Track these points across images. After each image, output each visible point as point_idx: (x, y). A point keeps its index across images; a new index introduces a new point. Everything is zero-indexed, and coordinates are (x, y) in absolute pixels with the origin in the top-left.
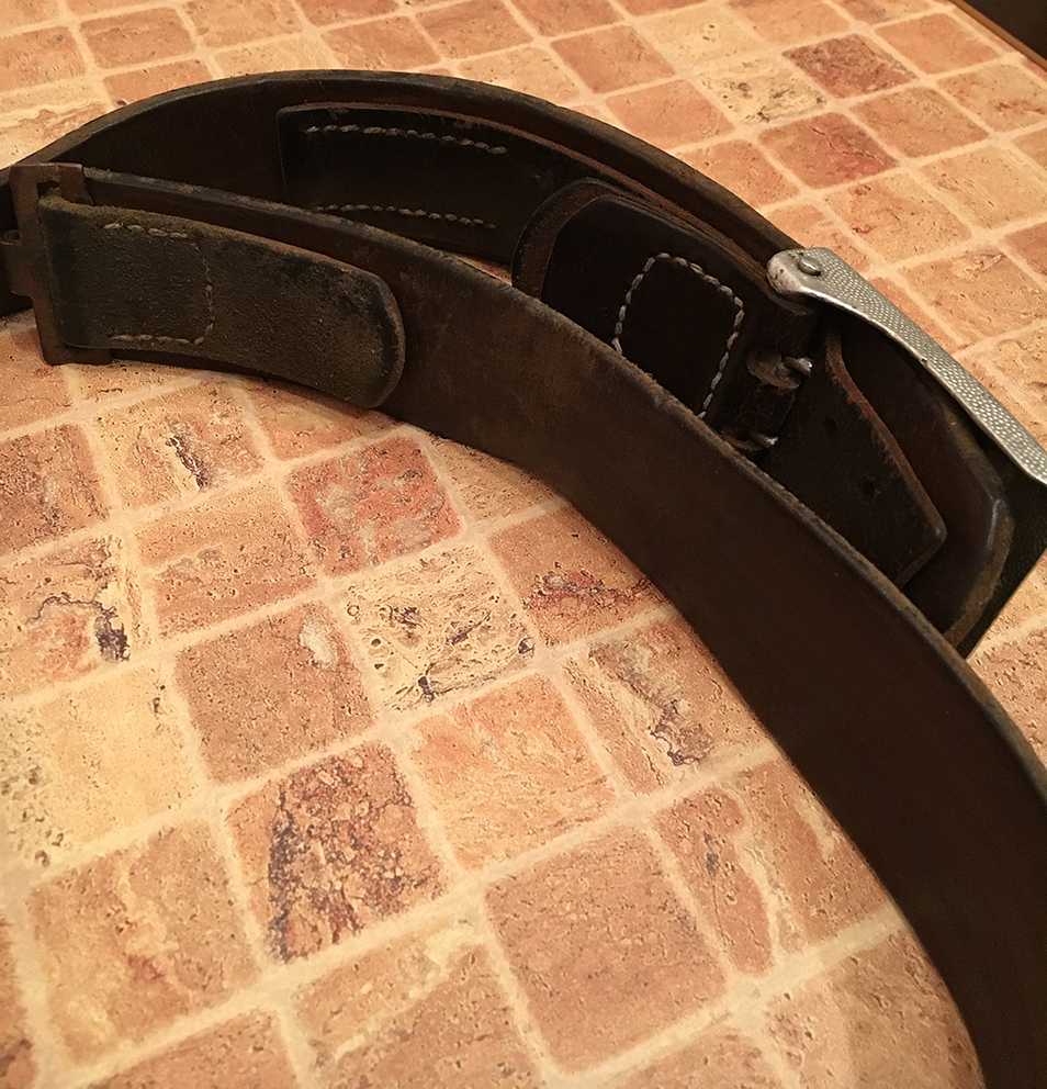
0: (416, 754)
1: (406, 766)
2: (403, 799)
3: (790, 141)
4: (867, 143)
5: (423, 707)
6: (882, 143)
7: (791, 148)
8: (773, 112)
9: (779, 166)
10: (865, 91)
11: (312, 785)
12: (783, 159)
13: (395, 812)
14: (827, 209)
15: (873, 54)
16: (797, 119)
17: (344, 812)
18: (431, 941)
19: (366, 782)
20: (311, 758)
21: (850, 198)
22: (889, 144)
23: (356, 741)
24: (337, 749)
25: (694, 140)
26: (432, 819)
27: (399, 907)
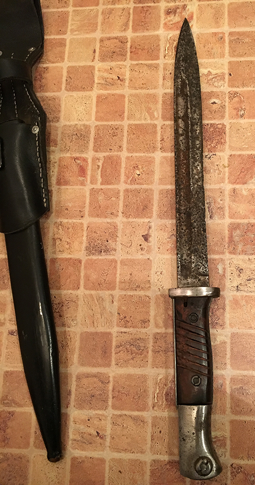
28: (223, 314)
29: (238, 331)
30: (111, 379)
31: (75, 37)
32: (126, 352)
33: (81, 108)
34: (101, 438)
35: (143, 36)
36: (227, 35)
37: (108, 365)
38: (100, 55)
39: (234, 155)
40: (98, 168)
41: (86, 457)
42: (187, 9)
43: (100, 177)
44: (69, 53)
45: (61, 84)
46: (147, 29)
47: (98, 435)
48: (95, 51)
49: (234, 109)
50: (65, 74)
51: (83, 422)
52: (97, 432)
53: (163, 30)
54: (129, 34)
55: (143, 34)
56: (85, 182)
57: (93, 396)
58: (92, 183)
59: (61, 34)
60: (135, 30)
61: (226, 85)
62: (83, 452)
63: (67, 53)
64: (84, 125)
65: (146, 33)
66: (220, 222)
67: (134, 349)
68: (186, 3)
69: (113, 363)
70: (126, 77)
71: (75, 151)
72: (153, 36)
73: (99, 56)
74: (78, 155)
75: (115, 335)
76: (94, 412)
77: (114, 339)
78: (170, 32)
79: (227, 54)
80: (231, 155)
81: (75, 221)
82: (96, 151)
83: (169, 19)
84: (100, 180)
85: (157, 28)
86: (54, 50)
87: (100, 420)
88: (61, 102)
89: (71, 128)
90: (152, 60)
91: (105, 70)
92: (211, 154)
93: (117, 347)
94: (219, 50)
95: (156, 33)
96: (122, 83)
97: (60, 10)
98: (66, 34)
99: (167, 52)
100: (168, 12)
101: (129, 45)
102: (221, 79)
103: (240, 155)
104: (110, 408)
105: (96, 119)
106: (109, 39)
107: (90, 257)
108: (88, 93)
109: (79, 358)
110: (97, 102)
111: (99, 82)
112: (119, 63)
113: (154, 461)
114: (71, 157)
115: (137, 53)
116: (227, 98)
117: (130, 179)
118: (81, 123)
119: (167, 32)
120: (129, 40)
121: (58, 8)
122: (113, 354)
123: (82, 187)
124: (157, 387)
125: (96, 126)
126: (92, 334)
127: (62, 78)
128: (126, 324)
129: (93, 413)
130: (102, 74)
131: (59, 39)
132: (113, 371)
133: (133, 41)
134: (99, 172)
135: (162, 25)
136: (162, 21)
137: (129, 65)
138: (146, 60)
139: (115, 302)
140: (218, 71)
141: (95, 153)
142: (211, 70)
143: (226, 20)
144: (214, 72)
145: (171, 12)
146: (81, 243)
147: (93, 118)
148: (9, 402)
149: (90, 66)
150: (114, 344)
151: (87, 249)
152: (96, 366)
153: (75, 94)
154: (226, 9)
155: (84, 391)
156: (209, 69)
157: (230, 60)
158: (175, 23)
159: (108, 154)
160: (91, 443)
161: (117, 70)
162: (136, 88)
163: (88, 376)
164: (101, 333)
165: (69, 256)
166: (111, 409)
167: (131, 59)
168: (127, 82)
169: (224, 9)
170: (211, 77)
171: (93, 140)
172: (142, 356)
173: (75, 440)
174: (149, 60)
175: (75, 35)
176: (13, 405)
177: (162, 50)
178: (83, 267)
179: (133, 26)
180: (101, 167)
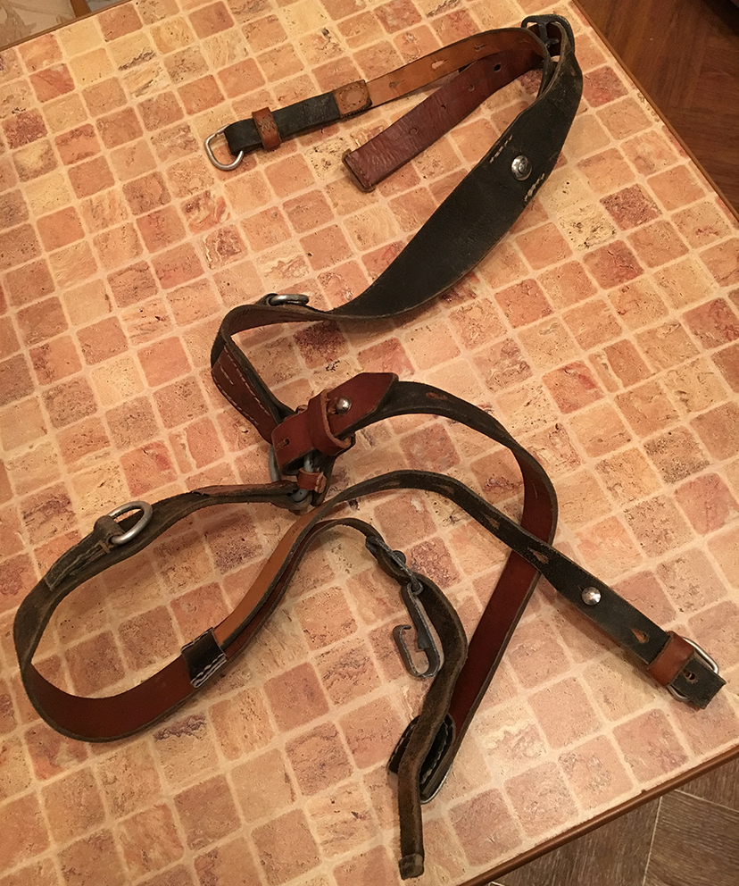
0: (451, 541)
1: (447, 544)
2: (447, 555)
3: (596, 260)
4: (632, 259)
5: (451, 526)
6: (638, 259)
7: (597, 265)
8: (591, 242)
9: (590, 276)
10: (636, 225)
11: (420, 550)
12: (593, 272)
13: (445, 558)
14: (608, 302)
15: (644, 198)
16: (601, 245)
17: (430, 558)
18: (458, 595)
19: (435, 549)
20: (419, 542)
21: (619, 294)
22: (642, 259)
23: (432, 536)
24: (426, 539)
25: (554, 262)
26: (456, 561)
27: (448, 586)
28: (449, 562)
29: (480, 575)
30: (338, 728)
31: (68, 290)
32: (341, 679)
33: (123, 379)
34: (363, 818)
35: (168, 251)
36: (281, 208)
37: (325, 710)
38: (118, 299)
39: (364, 351)
40: (184, 448)
41: (354, 858)
42: (212, 196)
43: (192, 459)
44: (70, 314)
45: (78, 359)
46: (169, 242)
47: (357, 817)
48: (107, 297)
49: (336, 294)
50: (77, 343)
51: (326, 809)
52: (354, 813)
53: (192, 234)
54: (147, 256)
55: (166, 249)
56: (174, 474)
57: (324, 765)
58: (183, 471)
59: (46, 294)
60: (152, 249)
61: (310, 269)
62: (347, 853)
63: (66, 314)
64: (137, 399)
65: (171, 247)
66: (386, 444)
67: (351, 669)
68: (207, 189)
69: (330, 703)
70: (168, 314)
71: (139, 439)
72: (181, 247)
73: (117, 301)
74: (146, 443)
75: (314, 664)
76: (336, 788)
77: (316, 670)
78: (203, 233)
79: (293, 232)
80: (360, 353)
81: (183, 534)
82: (171, 426)
83: (193, 217)
84: (193, 462)
85: (182, 235)
86: (46, 317)
87: (350, 793)
88: (89, 383)
89: (119, 412)
90: (194, 277)
91: (134, 315)
92: (333, 363)
93: (326, 677)
94: (281, 231)
95: (184, 241)
96: (165, 322)
97: (30, 262)
98: (54, 290)
99: (210, 260)
100: (188, 209)
101: (152, 270)
102: (300, 265)
103: (371, 349)
104: (356, 769)
105: (151, 384)
106: (120, 273)
107: (227, 574)
108: (123, 355)
109: (277, 721)
110: (141, 362)
111: (133, 334)
112: (149, 299)
113: (452, 810)
114: (138, 450)
115: (170, 277)
116: (320, 286)
117: (237, 442)
118: (130, 398)
119: (199, 235)
120: (150, 264)
121: (25, 261)
122: (325, 692)
123: (172, 483)
124: (409, 705)
125: (155, 394)
126: (280, 678)
127: (75, 350)
128: (322, 641)
129: (333, 789)
130: (131, 322)
131: (45, 301)
132: (336, 716)
133: (156, 263)
134: (187, 451)
135: (187, 229)
136: (186, 225)
137: (165, 296)
138: (186, 280)
139: (293, 619)
140: (292, 257)
141: (171, 430)
142: (281, 259)
143: (272, 191)
144: (286, 260)
145: (191, 208)
146: (206, 560)
147: (146, 384)
148: (202, 839)
149: (110, 319)
150: (319, 676)
151: (218, 564)
152: (307, 721)
153: (103, 364)
154: (265, 177)
155: (308, 764)
156: (278, 260)
157: (301, 237)
158: (204, 220)
159: (188, 423)
160: (351, 834)
161: (151, 309)
162: (189, 322)
163: (302, 740)
164: (293, 670)
165: (197, 586)
166: (358, 770)
167: (165, 287)
168: (173, 318)
169: (262, 178)
170: (285, 268)
171: (159, 414)
172: (367, 673)
173: (327, 842)
174: (189, 279)
175: (68, 287)
176: (211, 841)
177: (202, 259)
178: (224, 592)
179: (146, 245)
180: (187, 445)
